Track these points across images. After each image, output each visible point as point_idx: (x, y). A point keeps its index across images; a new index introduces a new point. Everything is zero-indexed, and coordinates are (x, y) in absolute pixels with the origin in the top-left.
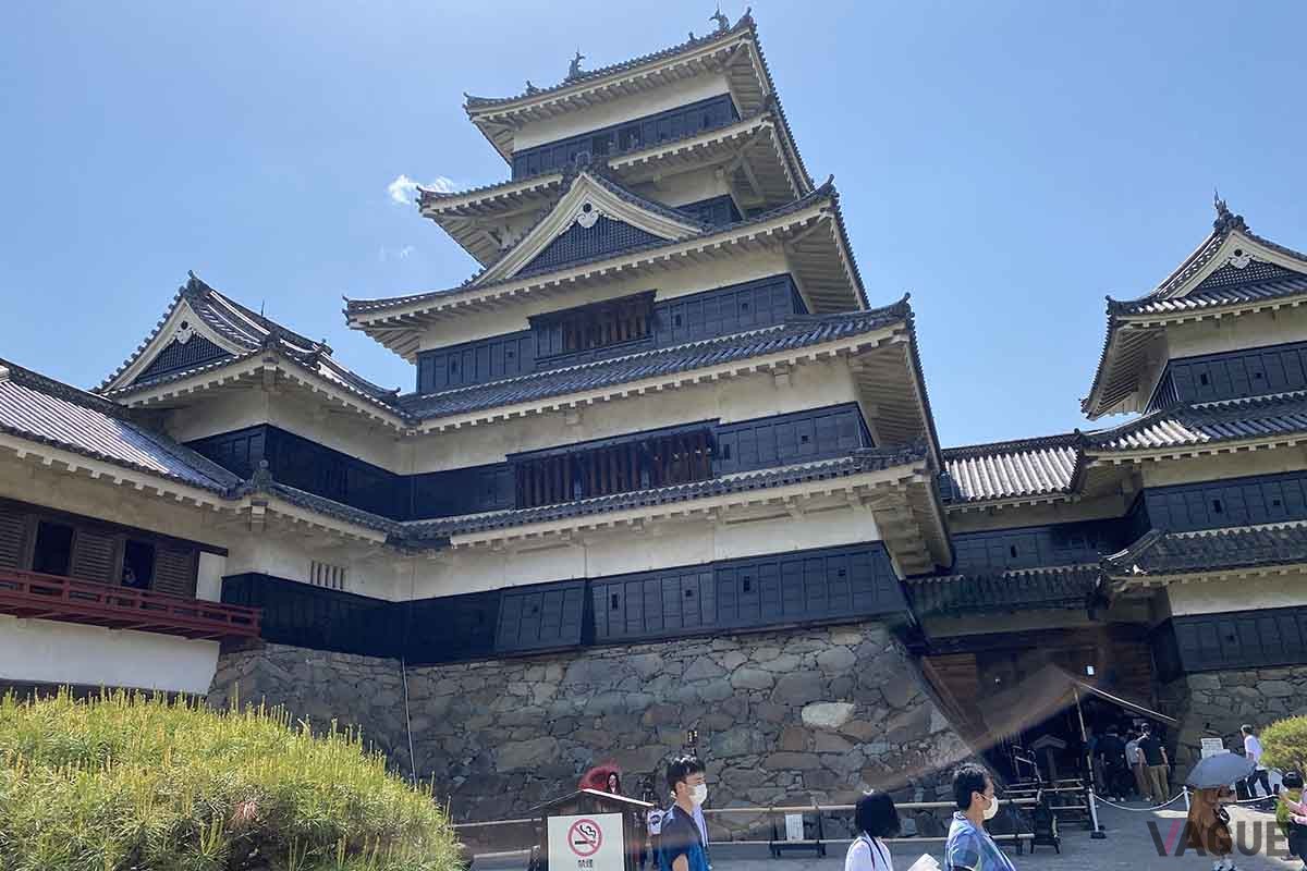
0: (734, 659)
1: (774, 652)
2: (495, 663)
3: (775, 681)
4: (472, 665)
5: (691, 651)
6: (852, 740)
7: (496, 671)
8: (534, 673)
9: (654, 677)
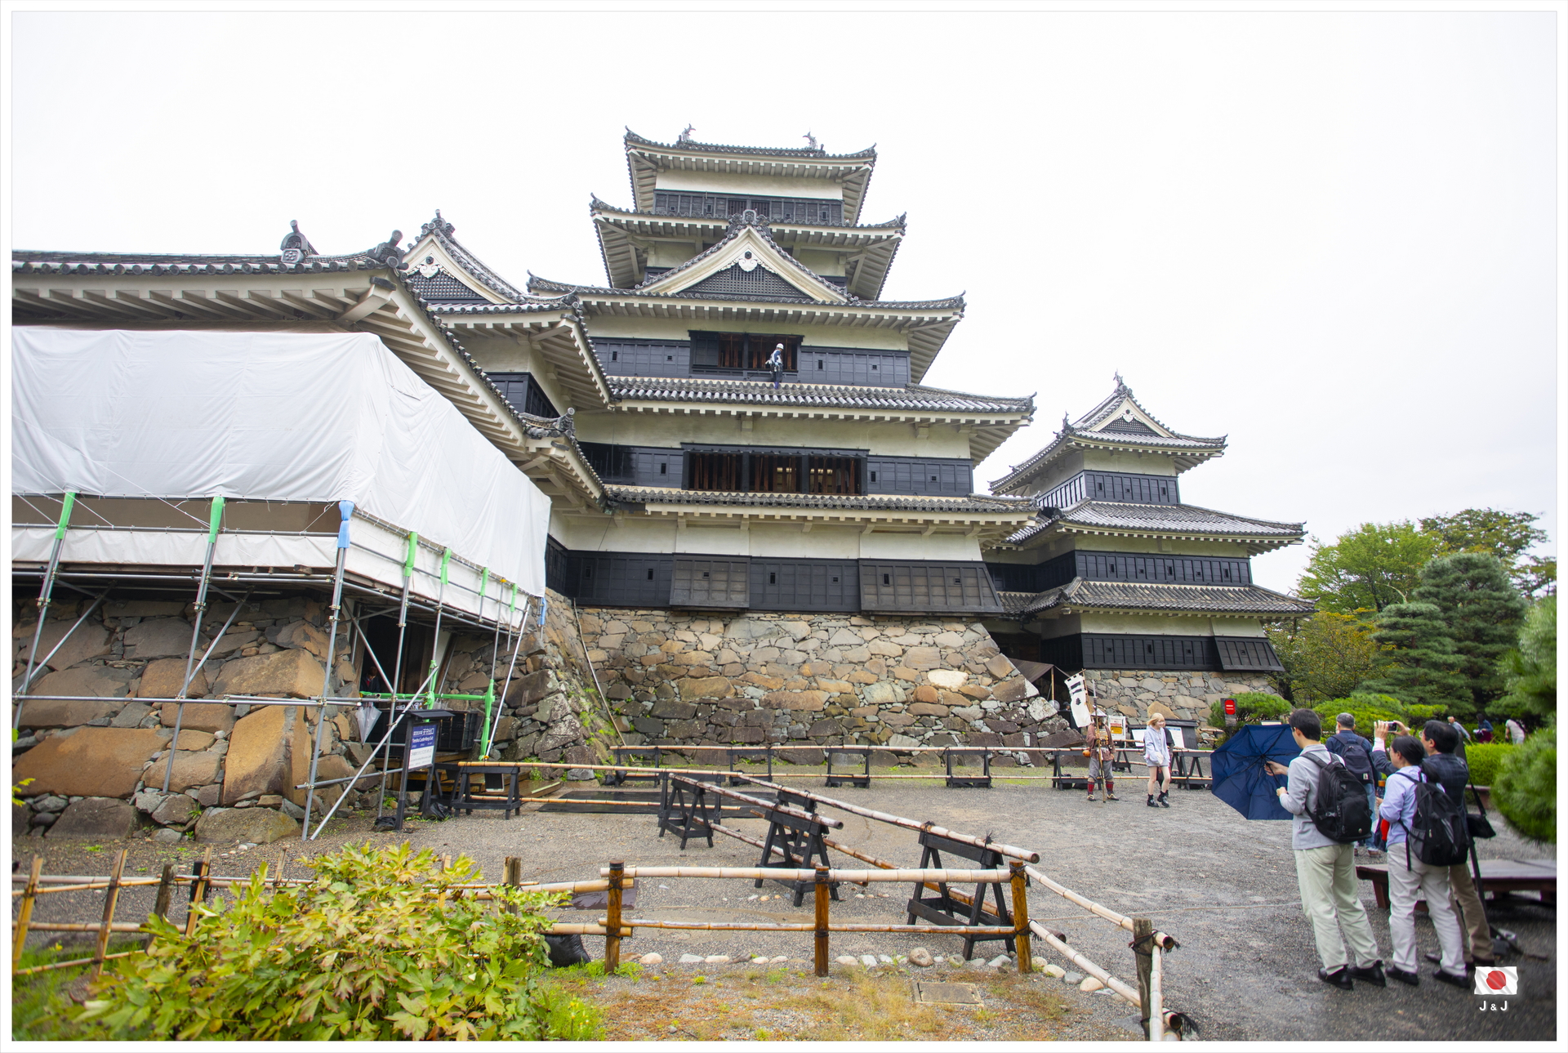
0: (870, 633)
1: (900, 631)
2: (662, 613)
3: (904, 652)
4: (640, 612)
5: (834, 623)
6: (971, 698)
7: (663, 619)
8: (699, 627)
9: (804, 639)
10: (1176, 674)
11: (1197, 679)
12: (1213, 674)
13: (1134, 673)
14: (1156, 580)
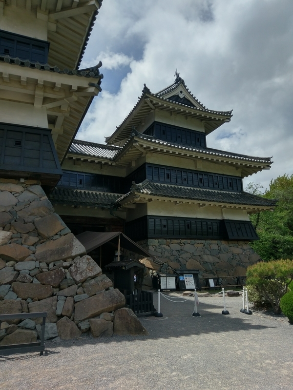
10: (203, 241)
11: (214, 244)
12: (223, 242)
13: (179, 241)
14: (193, 186)
